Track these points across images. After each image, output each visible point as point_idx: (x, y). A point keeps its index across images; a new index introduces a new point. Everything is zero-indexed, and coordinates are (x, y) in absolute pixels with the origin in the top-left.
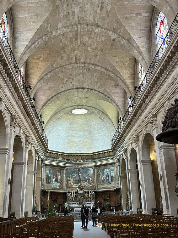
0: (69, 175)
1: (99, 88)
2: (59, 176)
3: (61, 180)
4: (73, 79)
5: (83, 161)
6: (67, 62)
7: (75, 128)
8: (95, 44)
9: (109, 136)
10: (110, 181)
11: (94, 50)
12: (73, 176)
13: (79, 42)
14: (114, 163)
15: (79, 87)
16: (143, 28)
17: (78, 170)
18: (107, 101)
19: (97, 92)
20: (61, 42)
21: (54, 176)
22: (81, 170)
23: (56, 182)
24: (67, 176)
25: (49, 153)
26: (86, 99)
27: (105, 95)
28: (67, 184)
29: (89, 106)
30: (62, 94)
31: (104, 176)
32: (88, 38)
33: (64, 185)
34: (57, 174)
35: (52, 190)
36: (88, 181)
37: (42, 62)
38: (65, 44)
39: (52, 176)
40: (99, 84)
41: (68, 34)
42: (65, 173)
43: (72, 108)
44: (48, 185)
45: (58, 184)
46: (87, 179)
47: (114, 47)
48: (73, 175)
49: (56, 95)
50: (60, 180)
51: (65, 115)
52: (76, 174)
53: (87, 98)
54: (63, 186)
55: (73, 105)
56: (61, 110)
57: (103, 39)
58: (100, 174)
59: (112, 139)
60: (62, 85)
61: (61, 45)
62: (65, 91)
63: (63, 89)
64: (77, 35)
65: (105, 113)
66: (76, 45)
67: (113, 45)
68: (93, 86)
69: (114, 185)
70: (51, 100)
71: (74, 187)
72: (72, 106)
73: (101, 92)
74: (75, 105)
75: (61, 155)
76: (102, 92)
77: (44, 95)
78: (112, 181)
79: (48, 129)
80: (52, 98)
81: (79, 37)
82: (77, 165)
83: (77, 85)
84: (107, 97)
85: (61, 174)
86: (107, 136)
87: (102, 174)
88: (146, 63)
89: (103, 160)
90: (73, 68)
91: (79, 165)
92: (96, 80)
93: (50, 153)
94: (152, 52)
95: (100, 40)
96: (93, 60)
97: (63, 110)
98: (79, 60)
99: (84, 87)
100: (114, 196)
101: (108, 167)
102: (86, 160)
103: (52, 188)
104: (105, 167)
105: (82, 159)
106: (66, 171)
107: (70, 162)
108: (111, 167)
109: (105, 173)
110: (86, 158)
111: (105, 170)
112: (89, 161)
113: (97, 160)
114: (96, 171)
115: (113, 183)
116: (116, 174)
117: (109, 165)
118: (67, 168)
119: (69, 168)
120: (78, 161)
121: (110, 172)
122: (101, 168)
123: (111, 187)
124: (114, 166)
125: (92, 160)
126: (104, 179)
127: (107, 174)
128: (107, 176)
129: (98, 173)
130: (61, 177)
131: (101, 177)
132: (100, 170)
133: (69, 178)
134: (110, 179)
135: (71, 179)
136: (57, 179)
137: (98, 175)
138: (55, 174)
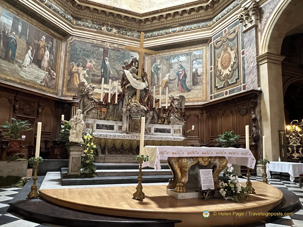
0: (78, 59)
2: (47, 52)
3: (53, 65)
5: (118, 32)
12: (89, 64)
17: (101, 50)
21: (28, 44)
22: (111, 53)
23: (36, 66)
24: (71, 60)
28: (69, 81)
31: (172, 71)
33: (60, 82)
34: (42, 44)
35: (20, 84)
39: (21, 43)
42: (66, 52)
45: (43, 74)
48: (88, 61)
50: (49, 65)
52: (98, 59)
54: (56, 85)
58: (158, 69)
78: (195, 83)
82: (100, 37)
85: (54, 50)
87: (165, 67)
89: (174, 32)
91: (107, 39)
100: (199, 120)
101: (185, 51)
102: (125, 30)
103: (19, 77)
104: (176, 52)
105: (115, 26)
106: (69, 48)
107: (84, 25)
108: (193, 50)
109: (175, 66)
110: (127, 27)
111: (175, 58)
112: (132, 35)
113: (156, 34)
114: (148, 61)
115: (196, 88)
116: (209, 67)
117: (190, 47)
118: (72, 39)
119: (77, 41)
120: (104, 28)
121: (189, 64)
122: (162, 55)
123: (191, 100)
124: (203, 49)
125: (140, 34)
126: (169, 79)
127: (182, 67)
128: (179, 73)
129: (152, 65)
130: (52, 56)
131: (160, 76)
132: (159, 60)
133: (75, 67)
134: (189, 79)
135: (81, 68)
136: (38, 58)
137: (153, 71)
138: (35, 42)
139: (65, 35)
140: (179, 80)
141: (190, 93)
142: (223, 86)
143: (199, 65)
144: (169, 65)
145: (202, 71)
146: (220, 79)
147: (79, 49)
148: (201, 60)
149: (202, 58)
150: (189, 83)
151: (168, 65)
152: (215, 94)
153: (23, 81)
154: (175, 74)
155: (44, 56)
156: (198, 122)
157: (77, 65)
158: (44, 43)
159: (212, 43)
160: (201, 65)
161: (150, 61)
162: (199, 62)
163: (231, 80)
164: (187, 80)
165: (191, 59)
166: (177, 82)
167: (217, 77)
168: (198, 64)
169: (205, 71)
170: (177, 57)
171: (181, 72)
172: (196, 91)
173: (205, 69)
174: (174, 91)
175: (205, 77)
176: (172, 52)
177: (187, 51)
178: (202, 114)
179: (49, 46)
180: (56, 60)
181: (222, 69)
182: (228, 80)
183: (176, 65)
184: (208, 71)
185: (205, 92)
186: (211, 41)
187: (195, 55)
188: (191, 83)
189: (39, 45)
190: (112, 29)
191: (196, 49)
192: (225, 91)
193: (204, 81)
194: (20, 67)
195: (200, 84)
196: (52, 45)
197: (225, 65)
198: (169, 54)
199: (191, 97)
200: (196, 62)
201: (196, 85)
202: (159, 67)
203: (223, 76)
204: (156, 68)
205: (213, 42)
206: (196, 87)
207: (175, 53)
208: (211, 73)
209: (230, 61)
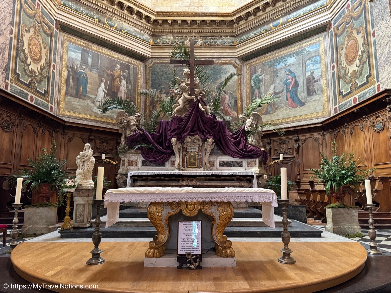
3: (132, 96)
21: (101, 76)
24: (152, 87)
31: (278, 81)
39: (93, 76)
42: (146, 78)
50: (127, 97)
78: (311, 92)
87: (268, 78)
89: (276, 26)
100: (319, 144)
101: (294, 50)
102: (214, 38)
103: (93, 114)
104: (281, 53)
105: (201, 36)
106: (149, 73)
107: (163, 44)
108: (305, 46)
109: (281, 73)
110: (216, 34)
111: (281, 62)
112: (222, 43)
113: (254, 35)
114: (246, 73)
115: (313, 100)
116: (329, 66)
117: (300, 43)
118: (152, 62)
119: (158, 63)
120: (187, 41)
121: (301, 66)
122: (263, 61)
123: (306, 117)
124: (320, 41)
125: (233, 39)
126: (274, 92)
127: (291, 72)
128: (288, 81)
129: (251, 77)
130: (130, 86)
131: (263, 89)
132: (260, 68)
134: (302, 88)
136: (113, 90)
137: (253, 85)
138: (109, 72)
139: (143, 59)
140: (288, 91)
141: (305, 108)
142: (349, 91)
143: (315, 66)
144: (274, 73)
145: (320, 73)
146: (345, 81)
147: (160, 73)
148: (318, 58)
149: (319, 55)
150: (303, 94)
151: (272, 73)
152: (341, 104)
153: (97, 118)
154: (282, 84)
155: (120, 87)
156: (319, 147)
157: (160, 91)
158: (119, 72)
159: (332, 29)
160: (318, 66)
161: (249, 73)
162: (315, 61)
163: (360, 79)
164: (299, 90)
165: (304, 58)
166: (285, 95)
167: (341, 78)
168: (314, 64)
169: (324, 73)
170: (283, 60)
171: (290, 80)
172: (314, 103)
173: (324, 69)
174: (282, 107)
175: (325, 81)
176: (276, 55)
177: (296, 49)
178: (323, 135)
179: (125, 74)
181: (347, 66)
182: (356, 81)
183: (283, 72)
184: (329, 72)
185: (326, 103)
186: (330, 27)
187: (309, 53)
188: (306, 93)
189: (113, 76)
190: (197, 41)
191: (309, 43)
192: (353, 98)
193: (324, 87)
194: (93, 103)
195: (319, 92)
196: (129, 73)
197: (351, 58)
198: (272, 58)
199: (306, 112)
200: (310, 62)
201: (313, 95)
202: (260, 77)
203: (349, 75)
204: (257, 80)
205: (333, 27)
206: (312, 97)
207: (280, 55)
208: (334, 74)
209: (357, 51)
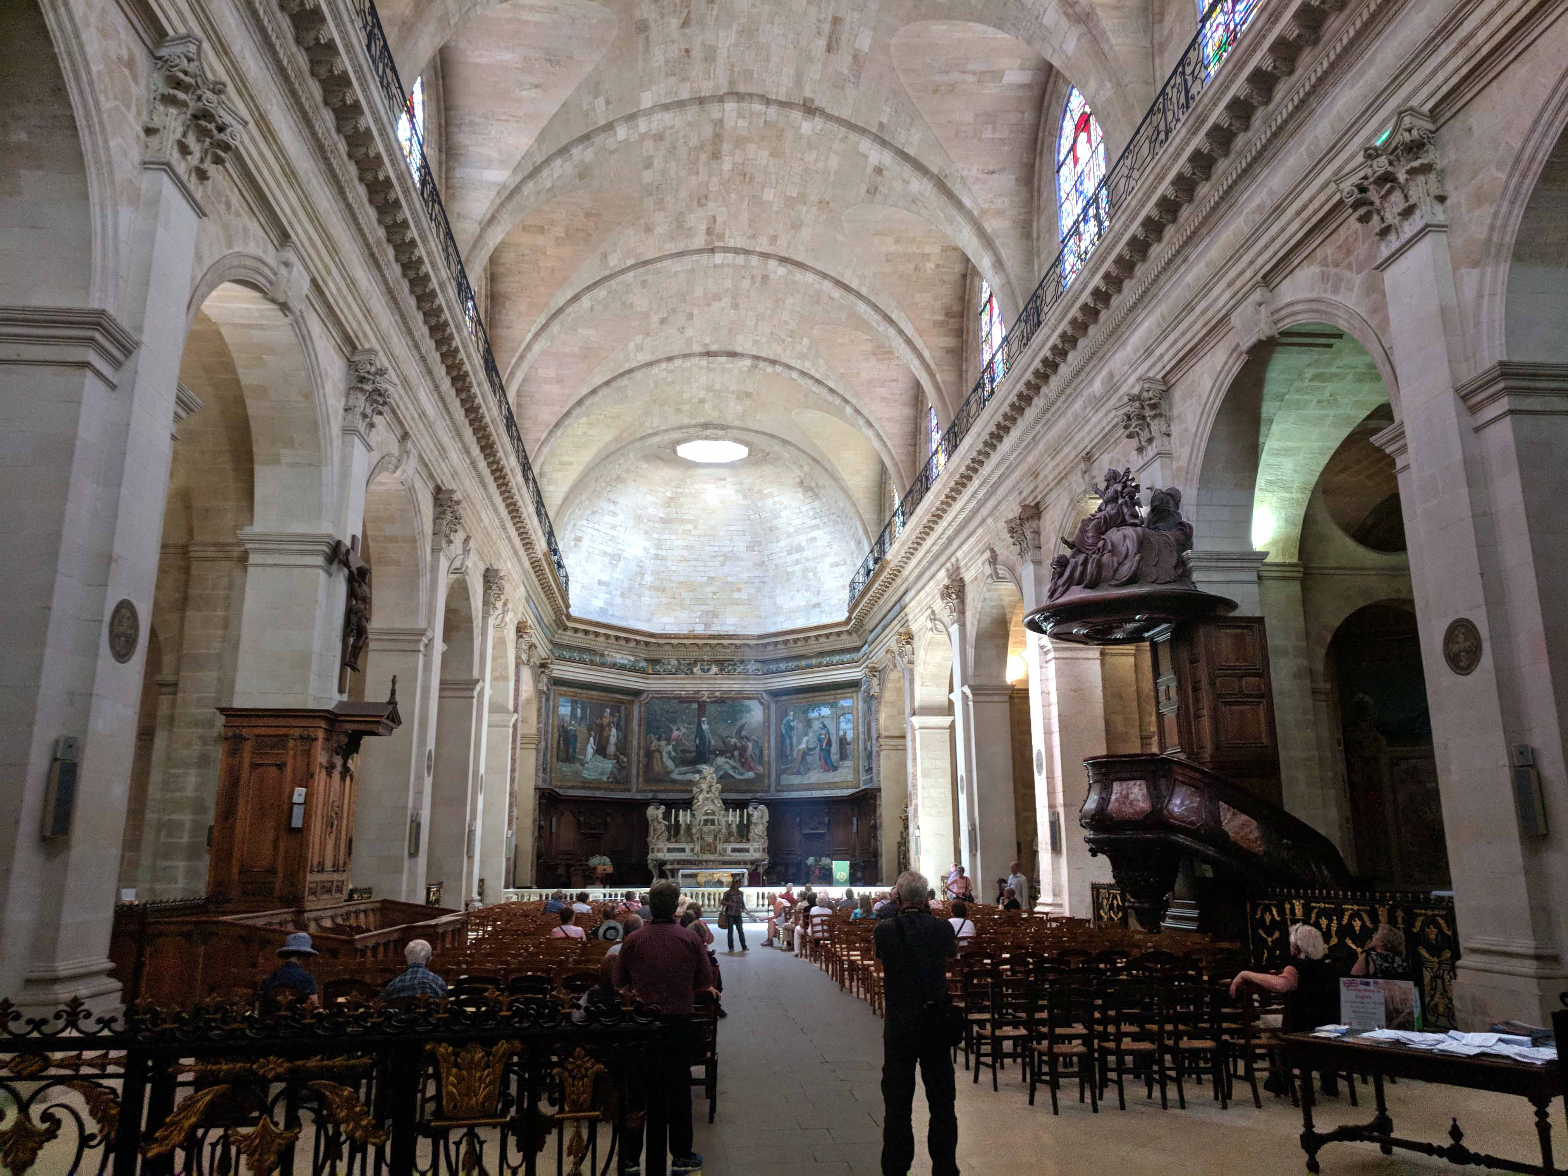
1: (803, 357)
2: (614, 731)
4: (691, 316)
5: (721, 670)
6: (667, 246)
7: (690, 521)
8: (797, 179)
9: (837, 565)
10: (835, 757)
11: (790, 202)
12: (676, 734)
13: (727, 165)
14: (854, 685)
15: (714, 348)
16: (1006, 134)
17: (695, 706)
18: (840, 414)
19: (795, 375)
20: (649, 165)
21: (589, 729)
22: (711, 709)
23: (600, 758)
25: (570, 633)
26: (748, 402)
27: (832, 391)
28: (647, 767)
29: (757, 432)
30: (639, 375)
32: (766, 153)
33: (634, 771)
34: (605, 721)
35: (584, 788)
36: (741, 755)
37: (559, 242)
38: (663, 172)
39: (581, 730)
40: (806, 341)
41: (681, 134)
42: (640, 719)
43: (677, 435)
44: (566, 768)
46: (735, 747)
47: (879, 197)
48: (675, 728)
49: (614, 379)
50: (617, 749)
51: (645, 466)
53: (748, 395)
54: (629, 775)
55: (686, 421)
56: (632, 442)
57: (834, 162)
58: (791, 728)
59: (853, 582)
60: (639, 339)
61: (648, 176)
62: (651, 364)
63: (644, 357)
64: (718, 137)
65: (828, 467)
66: (715, 180)
67: (873, 191)
68: (779, 349)
69: (850, 777)
70: (587, 403)
71: (679, 777)
72: (680, 428)
73: (811, 377)
74: (693, 422)
75: (622, 642)
76: (818, 376)
77: (560, 381)
78: (843, 757)
79: (569, 527)
80: (593, 392)
81: (726, 147)
83: (707, 340)
84: (838, 401)
85: (622, 723)
86: (832, 566)
87: (800, 726)
88: (1009, 282)
89: (809, 667)
90: (693, 271)
91: (704, 685)
92: (793, 325)
93: (576, 630)
94: (1038, 238)
95: (821, 165)
96: (783, 241)
97: (638, 445)
98: (721, 237)
99: (738, 349)
100: (848, 821)
101: (829, 701)
103: (582, 780)
105: (716, 661)
106: (644, 712)
107: (664, 671)
108: (840, 699)
110: (736, 659)
111: (815, 711)
112: (744, 672)
113: (783, 669)
117: (835, 694)
118: (649, 697)
119: (656, 698)
120: (698, 668)
123: (838, 787)
124: (852, 698)
125: (759, 665)
126: (806, 746)
127: (824, 726)
128: (821, 737)
129: (781, 721)
130: (621, 733)
131: (795, 740)
132: (791, 711)
133: (655, 742)
134: (835, 748)
135: (663, 743)
136: (603, 744)
137: (783, 733)
138: (598, 722)
139: (637, 693)
140: (821, 749)
141: (837, 773)
153: (586, 784)
155: (609, 738)
157: (658, 738)
158: (609, 719)
159: (862, 689)
170: (817, 708)
171: (823, 736)
176: (810, 699)
177: (831, 700)
179: (616, 720)
180: (625, 737)
185: (856, 772)
186: (861, 685)
187: (843, 708)
189: (602, 725)
190: (711, 668)
191: (843, 698)
196: (620, 717)
198: (806, 702)
199: (838, 781)
201: (845, 759)
202: (792, 724)
204: (788, 725)
207: (815, 702)
